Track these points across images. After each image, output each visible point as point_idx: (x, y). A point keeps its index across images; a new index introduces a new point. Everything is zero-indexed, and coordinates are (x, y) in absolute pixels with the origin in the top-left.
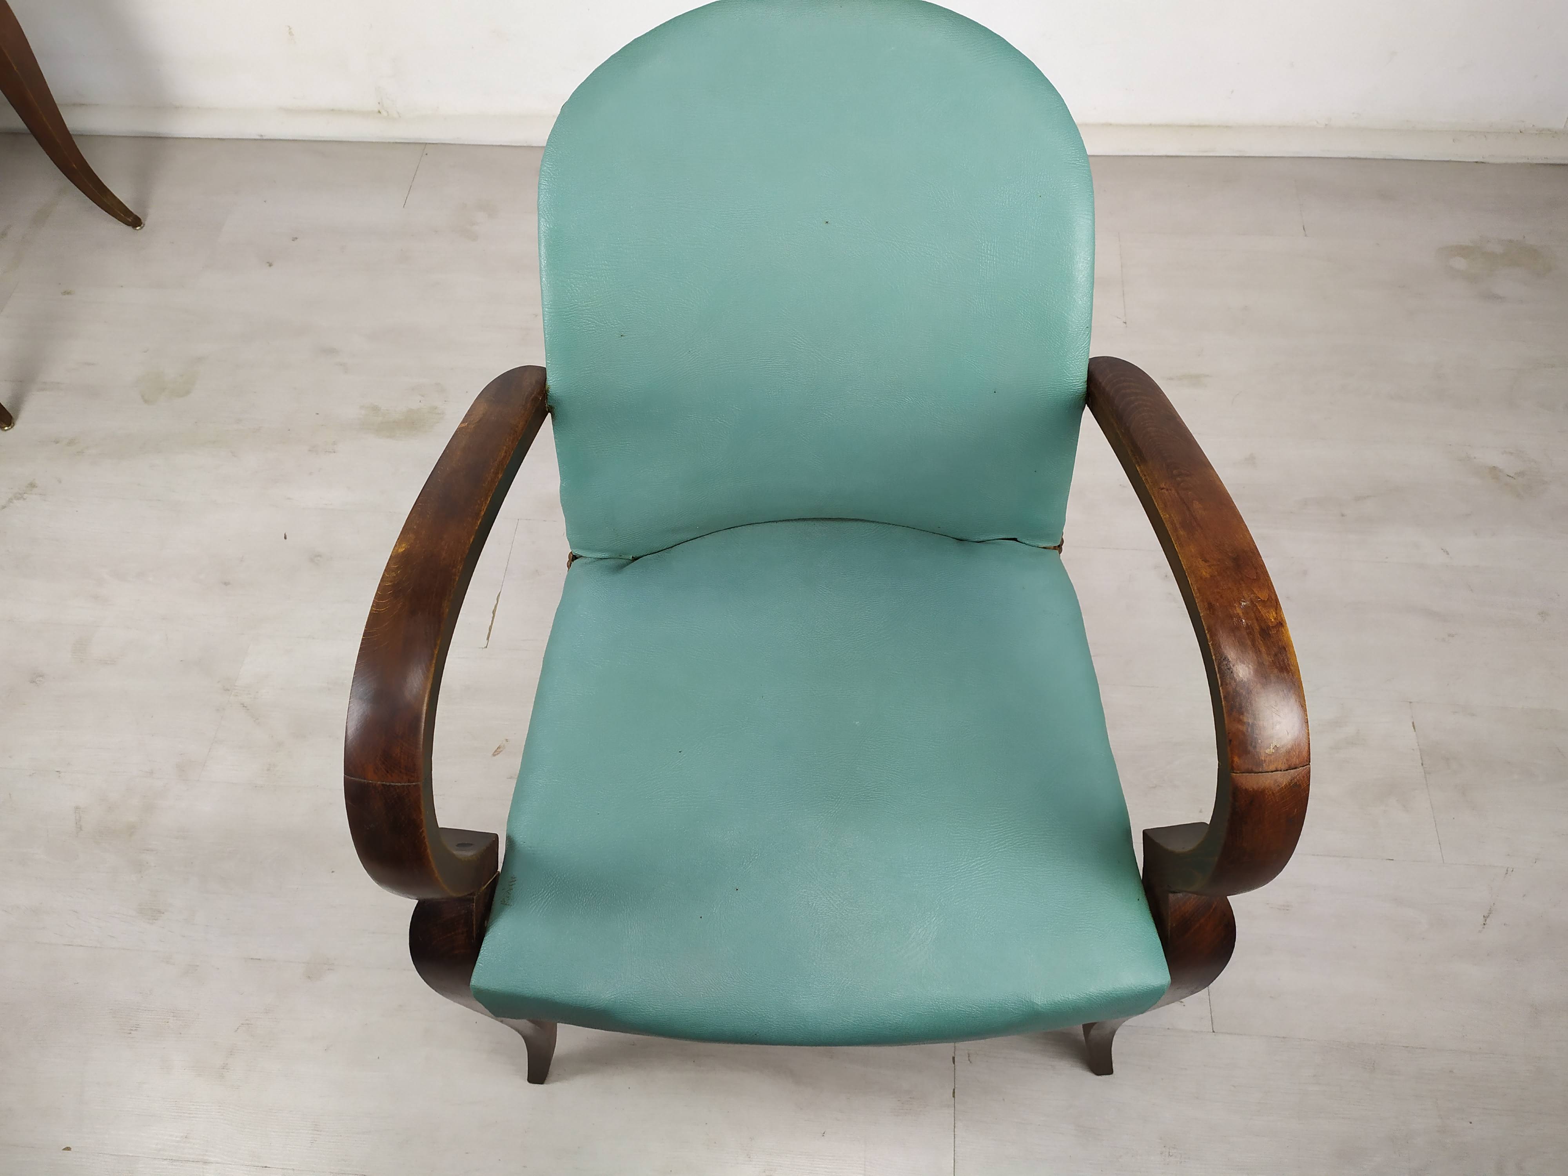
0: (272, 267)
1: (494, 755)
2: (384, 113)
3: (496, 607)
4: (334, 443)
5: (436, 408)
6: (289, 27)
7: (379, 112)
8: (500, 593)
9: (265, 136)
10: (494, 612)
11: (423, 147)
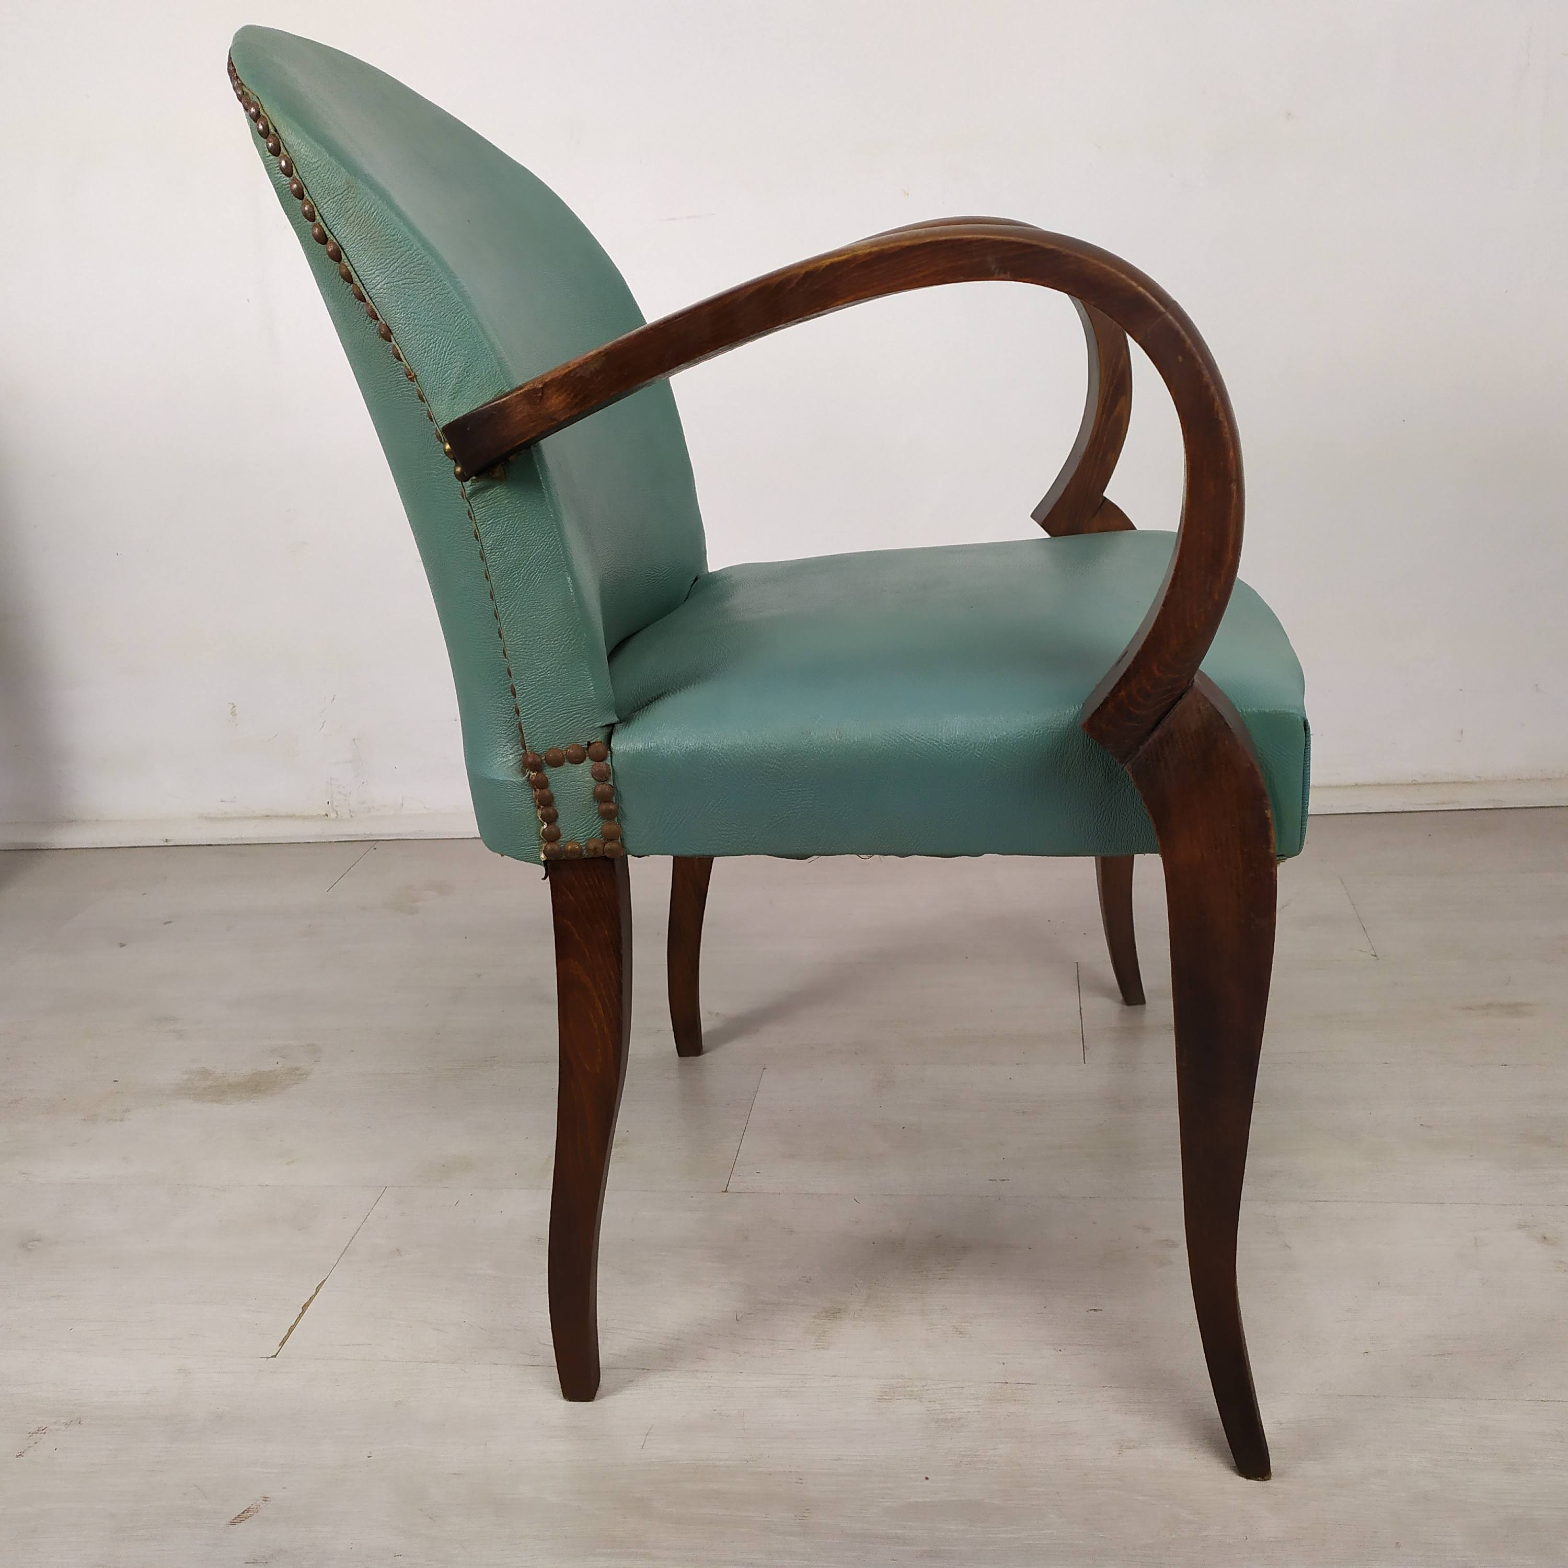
0: (123, 948)
1: (233, 1523)
2: (333, 815)
3: (311, 1299)
4: (127, 1111)
5: (297, 1069)
6: (233, 704)
7: (327, 815)
8: (324, 1281)
9: (171, 841)
10: (305, 1307)
11: (373, 843)
